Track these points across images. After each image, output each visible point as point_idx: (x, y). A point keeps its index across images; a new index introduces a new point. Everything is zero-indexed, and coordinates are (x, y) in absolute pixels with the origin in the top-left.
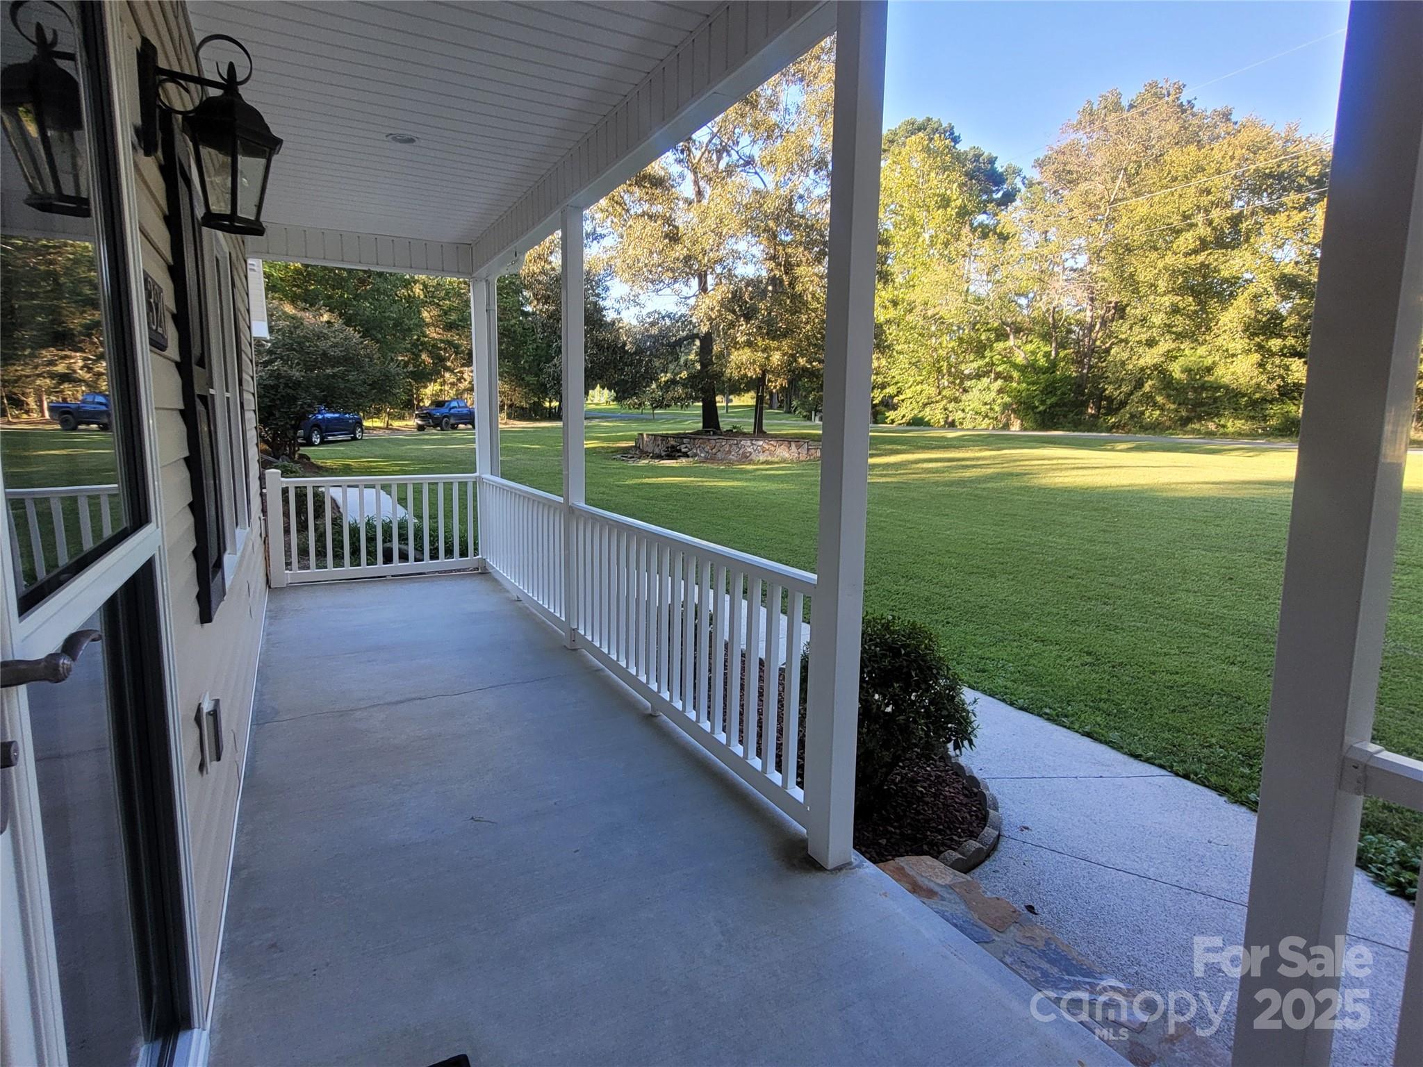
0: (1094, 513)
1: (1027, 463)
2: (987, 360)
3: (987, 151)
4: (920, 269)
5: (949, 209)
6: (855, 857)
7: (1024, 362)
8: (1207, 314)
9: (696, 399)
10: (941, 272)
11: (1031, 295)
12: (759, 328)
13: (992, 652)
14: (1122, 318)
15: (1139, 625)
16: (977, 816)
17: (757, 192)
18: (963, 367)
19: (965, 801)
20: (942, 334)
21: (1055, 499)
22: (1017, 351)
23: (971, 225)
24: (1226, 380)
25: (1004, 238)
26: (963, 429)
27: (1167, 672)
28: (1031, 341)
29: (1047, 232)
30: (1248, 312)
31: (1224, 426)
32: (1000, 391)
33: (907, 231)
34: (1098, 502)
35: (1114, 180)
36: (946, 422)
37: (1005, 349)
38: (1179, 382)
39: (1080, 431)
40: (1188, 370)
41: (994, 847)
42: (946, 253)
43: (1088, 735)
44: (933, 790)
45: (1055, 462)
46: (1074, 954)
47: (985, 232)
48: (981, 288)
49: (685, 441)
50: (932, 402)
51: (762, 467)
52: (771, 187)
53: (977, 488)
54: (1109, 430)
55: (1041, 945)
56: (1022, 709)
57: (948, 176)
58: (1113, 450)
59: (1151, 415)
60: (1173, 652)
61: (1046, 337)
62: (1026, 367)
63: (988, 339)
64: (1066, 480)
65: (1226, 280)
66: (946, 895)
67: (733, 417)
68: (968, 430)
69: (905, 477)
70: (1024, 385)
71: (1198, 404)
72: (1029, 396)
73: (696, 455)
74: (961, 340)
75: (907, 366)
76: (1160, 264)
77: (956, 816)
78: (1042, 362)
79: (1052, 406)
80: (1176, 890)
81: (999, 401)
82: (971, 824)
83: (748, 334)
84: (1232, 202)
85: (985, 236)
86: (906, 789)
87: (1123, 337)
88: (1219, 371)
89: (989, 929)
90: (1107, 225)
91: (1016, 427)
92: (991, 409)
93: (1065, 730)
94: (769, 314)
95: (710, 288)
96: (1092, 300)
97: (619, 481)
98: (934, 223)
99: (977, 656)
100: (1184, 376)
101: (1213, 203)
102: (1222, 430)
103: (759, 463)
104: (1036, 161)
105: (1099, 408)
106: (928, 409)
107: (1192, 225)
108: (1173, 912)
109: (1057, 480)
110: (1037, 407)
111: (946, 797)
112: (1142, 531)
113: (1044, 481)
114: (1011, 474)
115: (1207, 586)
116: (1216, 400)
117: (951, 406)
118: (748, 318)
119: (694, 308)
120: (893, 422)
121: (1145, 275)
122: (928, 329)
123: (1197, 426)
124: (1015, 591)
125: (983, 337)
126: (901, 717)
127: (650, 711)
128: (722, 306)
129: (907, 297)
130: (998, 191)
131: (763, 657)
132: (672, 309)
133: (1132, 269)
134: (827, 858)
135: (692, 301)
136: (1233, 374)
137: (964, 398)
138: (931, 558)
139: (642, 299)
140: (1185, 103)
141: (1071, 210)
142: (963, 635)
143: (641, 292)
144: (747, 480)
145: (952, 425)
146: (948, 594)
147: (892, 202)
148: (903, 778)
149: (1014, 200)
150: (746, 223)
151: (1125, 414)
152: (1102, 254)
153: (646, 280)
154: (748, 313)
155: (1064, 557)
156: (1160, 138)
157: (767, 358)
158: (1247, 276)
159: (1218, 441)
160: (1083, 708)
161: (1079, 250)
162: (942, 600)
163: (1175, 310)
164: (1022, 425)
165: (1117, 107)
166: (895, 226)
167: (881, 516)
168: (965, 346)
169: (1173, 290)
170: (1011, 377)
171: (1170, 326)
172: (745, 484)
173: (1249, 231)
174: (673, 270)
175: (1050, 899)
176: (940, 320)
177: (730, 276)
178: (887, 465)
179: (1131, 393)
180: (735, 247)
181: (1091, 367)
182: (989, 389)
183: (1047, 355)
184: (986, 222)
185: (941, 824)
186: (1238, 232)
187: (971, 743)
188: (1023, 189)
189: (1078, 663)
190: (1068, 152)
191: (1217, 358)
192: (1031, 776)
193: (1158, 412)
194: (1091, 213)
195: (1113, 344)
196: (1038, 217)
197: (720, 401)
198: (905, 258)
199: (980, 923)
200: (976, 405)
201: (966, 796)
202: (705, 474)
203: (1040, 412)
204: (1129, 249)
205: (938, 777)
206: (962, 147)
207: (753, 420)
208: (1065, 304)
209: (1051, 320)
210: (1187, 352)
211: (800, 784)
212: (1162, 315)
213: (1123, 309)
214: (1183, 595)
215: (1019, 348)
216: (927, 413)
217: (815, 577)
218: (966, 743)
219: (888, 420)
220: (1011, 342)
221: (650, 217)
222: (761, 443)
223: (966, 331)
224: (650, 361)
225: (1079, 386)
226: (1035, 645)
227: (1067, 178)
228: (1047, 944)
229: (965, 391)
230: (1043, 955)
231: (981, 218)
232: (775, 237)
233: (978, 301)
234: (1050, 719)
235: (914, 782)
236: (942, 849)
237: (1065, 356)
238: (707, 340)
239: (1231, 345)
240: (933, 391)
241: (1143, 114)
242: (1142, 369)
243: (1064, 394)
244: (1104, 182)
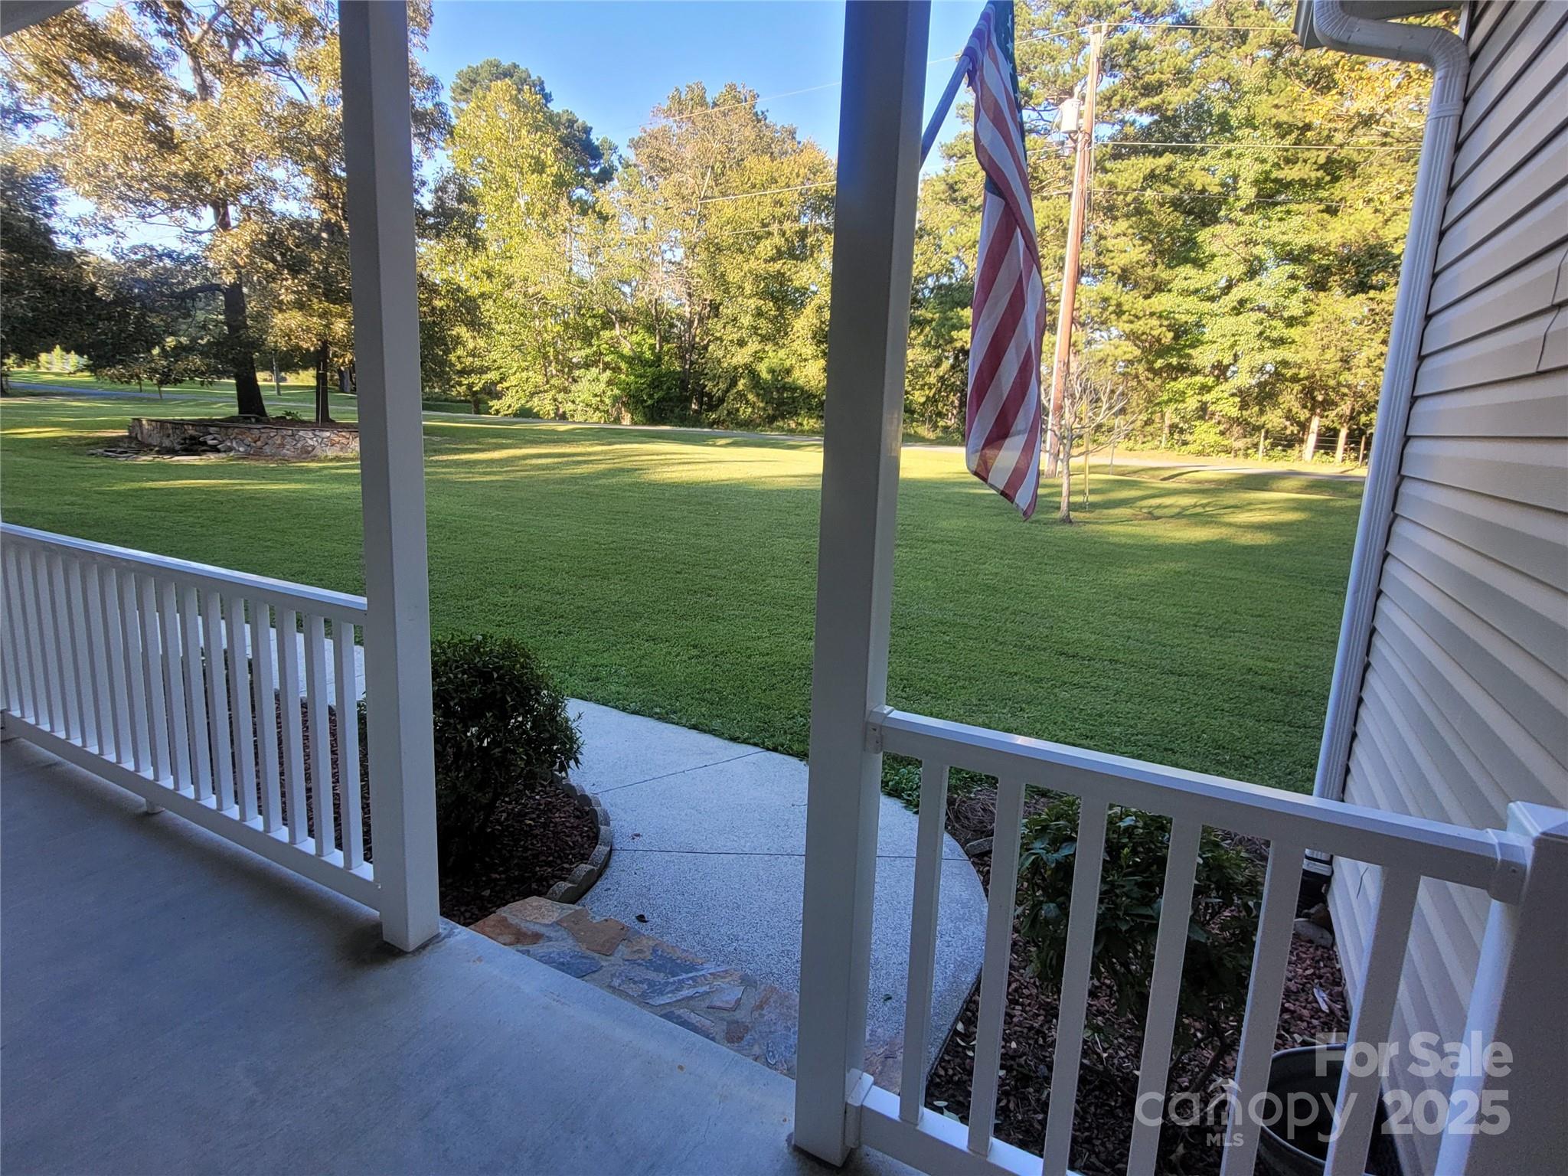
0: (697, 507)
1: (637, 458)
2: (595, 348)
3: (583, 118)
4: (517, 239)
5: (544, 176)
6: (443, 925)
7: (631, 354)
8: (784, 319)
9: (221, 374)
10: (539, 246)
11: (634, 284)
12: (312, 286)
13: (605, 658)
14: (717, 316)
15: (737, 613)
16: (588, 836)
17: (293, 104)
18: (570, 354)
19: (576, 822)
20: (546, 316)
21: (664, 494)
22: (623, 341)
23: (569, 198)
24: (801, 382)
25: (604, 218)
26: (574, 422)
27: (761, 654)
28: (636, 332)
29: (645, 219)
30: (815, 321)
31: (801, 424)
32: (609, 383)
33: (499, 192)
34: (702, 496)
35: (703, 175)
36: (556, 414)
37: (612, 338)
38: (766, 381)
39: (686, 426)
40: (772, 371)
41: (606, 865)
42: (545, 225)
43: (694, 727)
44: (542, 820)
45: (663, 457)
46: (679, 953)
47: (584, 209)
48: (584, 270)
49: (212, 430)
50: (541, 392)
51: (330, 464)
52: (315, 102)
53: (589, 486)
54: (711, 425)
55: (648, 955)
56: (634, 713)
57: (541, 138)
58: (714, 445)
59: (745, 412)
60: (764, 635)
61: (650, 329)
62: (633, 359)
63: (595, 326)
64: (674, 475)
65: (797, 290)
66: (553, 934)
67: (288, 401)
68: (580, 423)
69: (512, 475)
70: (632, 378)
71: (781, 403)
72: (638, 389)
73: (230, 449)
74: (566, 325)
75: (509, 349)
76: (746, 268)
77: (566, 843)
78: (648, 355)
79: (659, 401)
80: (767, 858)
81: (609, 393)
82: (582, 846)
83: (298, 292)
84: (799, 217)
85: (584, 212)
86: (513, 826)
87: (718, 335)
88: (796, 374)
89: (596, 955)
90: (699, 222)
91: (627, 420)
92: (602, 401)
93: (674, 726)
94: (326, 269)
95: (233, 223)
96: (690, 295)
97: (100, 485)
98: (529, 189)
99: (590, 665)
100: (769, 377)
101: (784, 215)
102: (800, 428)
103: (326, 459)
104: (632, 140)
105: (701, 403)
106: (536, 399)
107: (770, 234)
108: (765, 880)
109: (665, 475)
110: (646, 401)
111: (556, 823)
112: (739, 523)
113: (653, 477)
114: (622, 470)
115: (791, 571)
116: (794, 399)
117: (560, 396)
118: (294, 271)
119: (210, 248)
120: (498, 412)
121: (733, 277)
122: (531, 309)
123: (781, 424)
124: (627, 592)
125: (589, 324)
126: (497, 750)
127: (145, 809)
128: (253, 250)
129: (504, 269)
130: (595, 166)
131: (334, 703)
132: (175, 245)
133: (723, 269)
134: (407, 937)
135: (206, 238)
136: (806, 376)
137: (573, 388)
138: (542, 563)
139: (120, 224)
140: (759, 113)
141: (666, 200)
142: (576, 644)
143: (114, 213)
144: (309, 481)
145: (563, 417)
146: (560, 601)
147: (480, 155)
148: (509, 815)
149: (611, 179)
150: (280, 142)
151: (723, 410)
152: (696, 250)
153: (122, 197)
154: (294, 264)
155: (672, 553)
156: (740, 143)
157: (327, 326)
158: (813, 288)
159: (797, 438)
160: (691, 702)
161: (676, 244)
162: (554, 608)
163: (759, 314)
164: (632, 419)
165: (703, 103)
166: (485, 184)
167: (485, 519)
168: (571, 331)
169: (757, 294)
170: (619, 368)
171: (756, 328)
172: (307, 486)
173: (813, 247)
174: (167, 189)
175: (660, 902)
176: (544, 301)
177: (264, 212)
178: (492, 462)
179: (727, 391)
180: (268, 174)
181: (692, 363)
182: (598, 380)
183: (652, 347)
184: (585, 198)
185: (551, 854)
186: (805, 246)
187: (577, 761)
188: (620, 169)
189: (685, 658)
190: (660, 138)
191: (794, 362)
192: (643, 779)
193: (750, 410)
194: (684, 206)
195: (709, 341)
196: (636, 202)
197: (262, 378)
198: (498, 224)
199: (588, 952)
200: (586, 396)
201: (577, 817)
202: (245, 474)
203: (648, 407)
204: (719, 250)
205: (548, 804)
206: (555, 107)
207: (314, 406)
208: (666, 297)
209: (653, 311)
210: (771, 354)
211: (367, 858)
212: (749, 317)
213: (717, 308)
214: (771, 581)
215: (625, 338)
216: (535, 403)
217: (364, 600)
218: (572, 763)
219: (492, 411)
220: (617, 331)
221: (119, 104)
222: (328, 434)
223: (572, 316)
224: (143, 316)
225: (683, 381)
226: (647, 644)
227: (662, 166)
228: (655, 951)
229: (575, 381)
230: (650, 965)
231: (580, 192)
232: (326, 170)
233: (582, 283)
234: (661, 718)
235: (522, 815)
236: (551, 882)
237: (669, 350)
238: (234, 296)
239: (804, 350)
240: (540, 379)
241: (724, 115)
242: (736, 368)
243: (669, 388)
244: (695, 177)
